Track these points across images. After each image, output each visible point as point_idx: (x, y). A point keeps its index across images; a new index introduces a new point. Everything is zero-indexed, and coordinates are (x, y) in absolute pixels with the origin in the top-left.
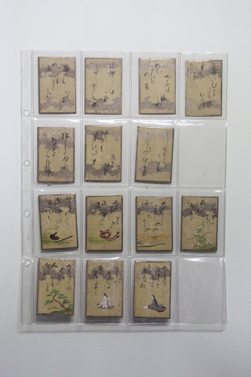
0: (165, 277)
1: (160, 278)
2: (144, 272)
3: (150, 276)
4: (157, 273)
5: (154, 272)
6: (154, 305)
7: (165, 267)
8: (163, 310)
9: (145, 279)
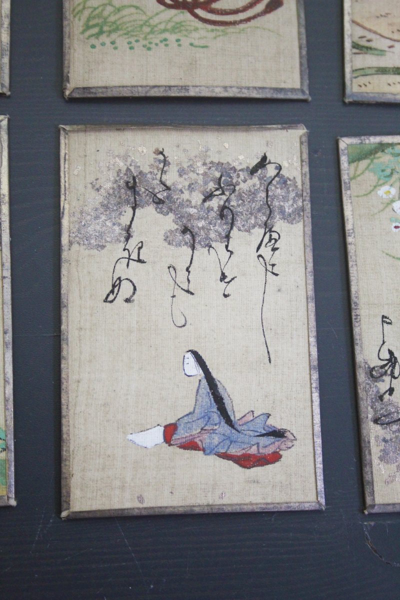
0: (268, 228)
1: (235, 233)
2: (125, 194)
3: (168, 222)
4: (215, 203)
5: (197, 198)
6: (207, 417)
7: (263, 162)
8: (270, 450)
9: (133, 244)
